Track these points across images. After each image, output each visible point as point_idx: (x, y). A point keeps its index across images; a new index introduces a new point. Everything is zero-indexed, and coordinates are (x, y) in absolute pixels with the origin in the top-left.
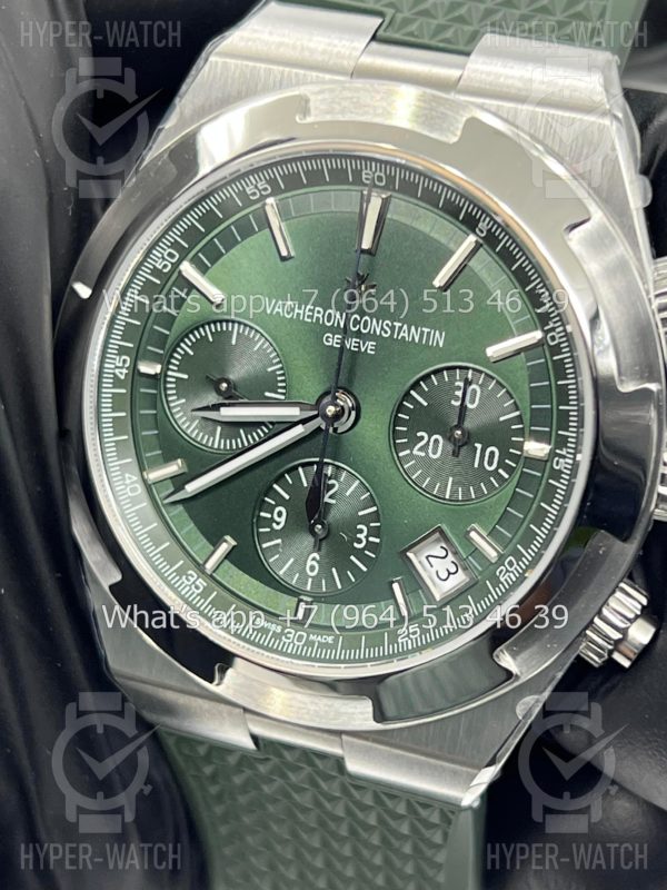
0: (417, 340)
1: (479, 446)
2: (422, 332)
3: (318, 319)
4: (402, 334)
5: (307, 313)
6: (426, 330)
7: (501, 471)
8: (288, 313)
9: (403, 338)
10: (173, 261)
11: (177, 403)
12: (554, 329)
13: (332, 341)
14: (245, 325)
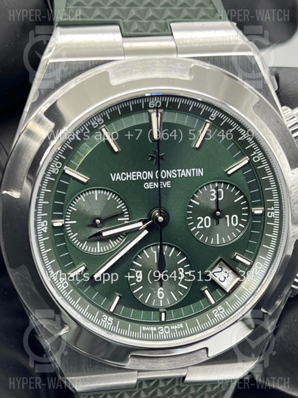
0: (190, 175)
1: (228, 216)
2: (192, 171)
3: (139, 177)
4: (182, 174)
5: (133, 176)
6: (193, 170)
7: (240, 225)
8: (124, 178)
9: (183, 176)
10: (59, 167)
11: (73, 236)
12: (256, 155)
13: (148, 186)
14: (101, 189)
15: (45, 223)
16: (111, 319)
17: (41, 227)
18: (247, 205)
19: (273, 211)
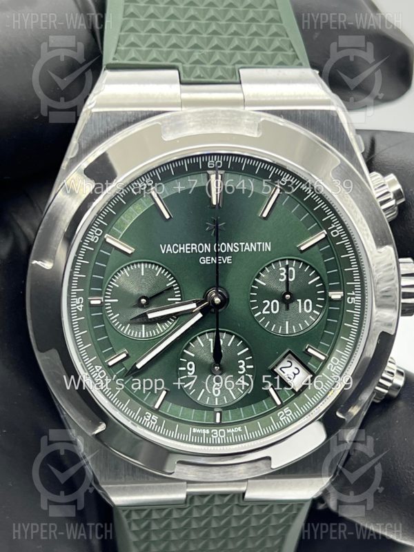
0: (255, 249)
1: (299, 301)
2: (257, 245)
3: (194, 250)
4: (246, 249)
5: (187, 248)
6: (259, 243)
7: (315, 311)
8: (175, 251)
9: (247, 250)
10: (99, 235)
11: (114, 317)
12: (335, 228)
13: (205, 261)
14: (148, 263)
15: (81, 300)
16: (155, 417)
17: (75, 305)
18: (323, 288)
19: (354, 296)
